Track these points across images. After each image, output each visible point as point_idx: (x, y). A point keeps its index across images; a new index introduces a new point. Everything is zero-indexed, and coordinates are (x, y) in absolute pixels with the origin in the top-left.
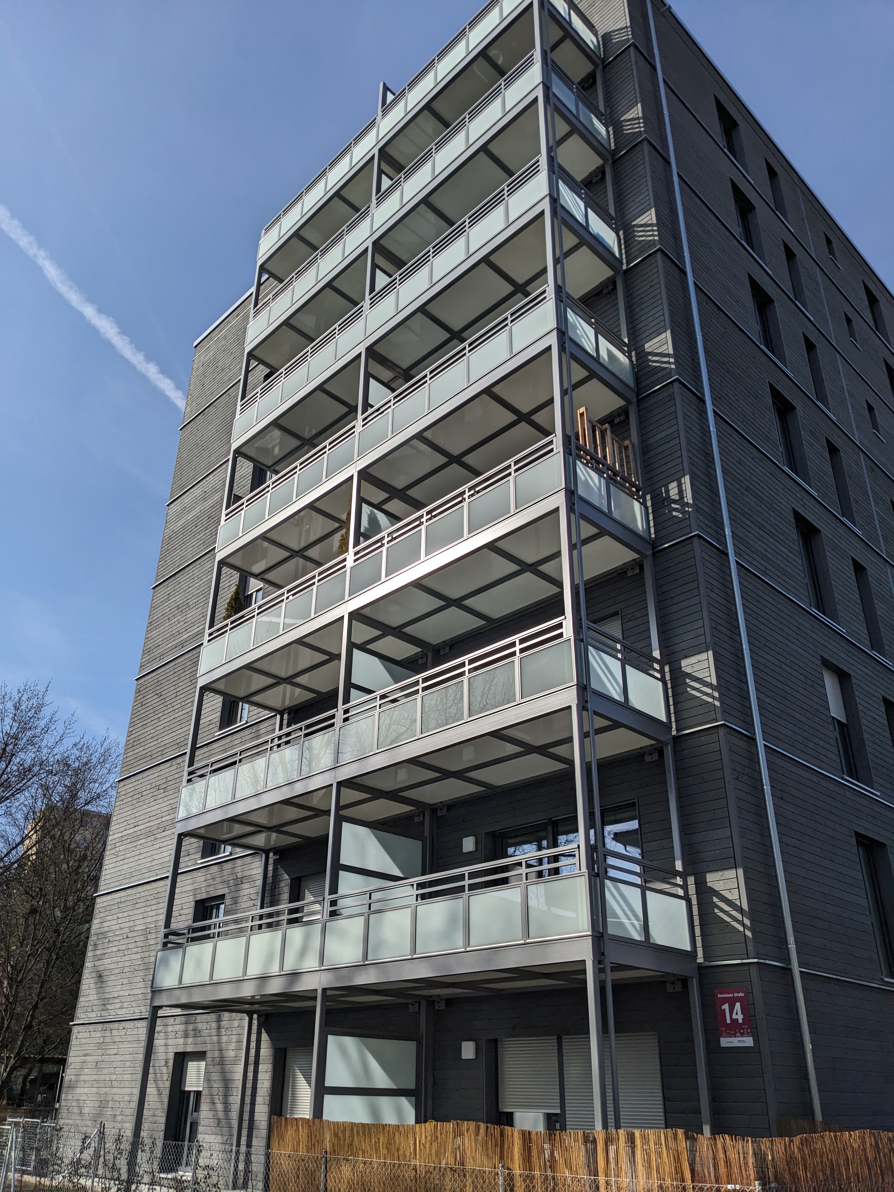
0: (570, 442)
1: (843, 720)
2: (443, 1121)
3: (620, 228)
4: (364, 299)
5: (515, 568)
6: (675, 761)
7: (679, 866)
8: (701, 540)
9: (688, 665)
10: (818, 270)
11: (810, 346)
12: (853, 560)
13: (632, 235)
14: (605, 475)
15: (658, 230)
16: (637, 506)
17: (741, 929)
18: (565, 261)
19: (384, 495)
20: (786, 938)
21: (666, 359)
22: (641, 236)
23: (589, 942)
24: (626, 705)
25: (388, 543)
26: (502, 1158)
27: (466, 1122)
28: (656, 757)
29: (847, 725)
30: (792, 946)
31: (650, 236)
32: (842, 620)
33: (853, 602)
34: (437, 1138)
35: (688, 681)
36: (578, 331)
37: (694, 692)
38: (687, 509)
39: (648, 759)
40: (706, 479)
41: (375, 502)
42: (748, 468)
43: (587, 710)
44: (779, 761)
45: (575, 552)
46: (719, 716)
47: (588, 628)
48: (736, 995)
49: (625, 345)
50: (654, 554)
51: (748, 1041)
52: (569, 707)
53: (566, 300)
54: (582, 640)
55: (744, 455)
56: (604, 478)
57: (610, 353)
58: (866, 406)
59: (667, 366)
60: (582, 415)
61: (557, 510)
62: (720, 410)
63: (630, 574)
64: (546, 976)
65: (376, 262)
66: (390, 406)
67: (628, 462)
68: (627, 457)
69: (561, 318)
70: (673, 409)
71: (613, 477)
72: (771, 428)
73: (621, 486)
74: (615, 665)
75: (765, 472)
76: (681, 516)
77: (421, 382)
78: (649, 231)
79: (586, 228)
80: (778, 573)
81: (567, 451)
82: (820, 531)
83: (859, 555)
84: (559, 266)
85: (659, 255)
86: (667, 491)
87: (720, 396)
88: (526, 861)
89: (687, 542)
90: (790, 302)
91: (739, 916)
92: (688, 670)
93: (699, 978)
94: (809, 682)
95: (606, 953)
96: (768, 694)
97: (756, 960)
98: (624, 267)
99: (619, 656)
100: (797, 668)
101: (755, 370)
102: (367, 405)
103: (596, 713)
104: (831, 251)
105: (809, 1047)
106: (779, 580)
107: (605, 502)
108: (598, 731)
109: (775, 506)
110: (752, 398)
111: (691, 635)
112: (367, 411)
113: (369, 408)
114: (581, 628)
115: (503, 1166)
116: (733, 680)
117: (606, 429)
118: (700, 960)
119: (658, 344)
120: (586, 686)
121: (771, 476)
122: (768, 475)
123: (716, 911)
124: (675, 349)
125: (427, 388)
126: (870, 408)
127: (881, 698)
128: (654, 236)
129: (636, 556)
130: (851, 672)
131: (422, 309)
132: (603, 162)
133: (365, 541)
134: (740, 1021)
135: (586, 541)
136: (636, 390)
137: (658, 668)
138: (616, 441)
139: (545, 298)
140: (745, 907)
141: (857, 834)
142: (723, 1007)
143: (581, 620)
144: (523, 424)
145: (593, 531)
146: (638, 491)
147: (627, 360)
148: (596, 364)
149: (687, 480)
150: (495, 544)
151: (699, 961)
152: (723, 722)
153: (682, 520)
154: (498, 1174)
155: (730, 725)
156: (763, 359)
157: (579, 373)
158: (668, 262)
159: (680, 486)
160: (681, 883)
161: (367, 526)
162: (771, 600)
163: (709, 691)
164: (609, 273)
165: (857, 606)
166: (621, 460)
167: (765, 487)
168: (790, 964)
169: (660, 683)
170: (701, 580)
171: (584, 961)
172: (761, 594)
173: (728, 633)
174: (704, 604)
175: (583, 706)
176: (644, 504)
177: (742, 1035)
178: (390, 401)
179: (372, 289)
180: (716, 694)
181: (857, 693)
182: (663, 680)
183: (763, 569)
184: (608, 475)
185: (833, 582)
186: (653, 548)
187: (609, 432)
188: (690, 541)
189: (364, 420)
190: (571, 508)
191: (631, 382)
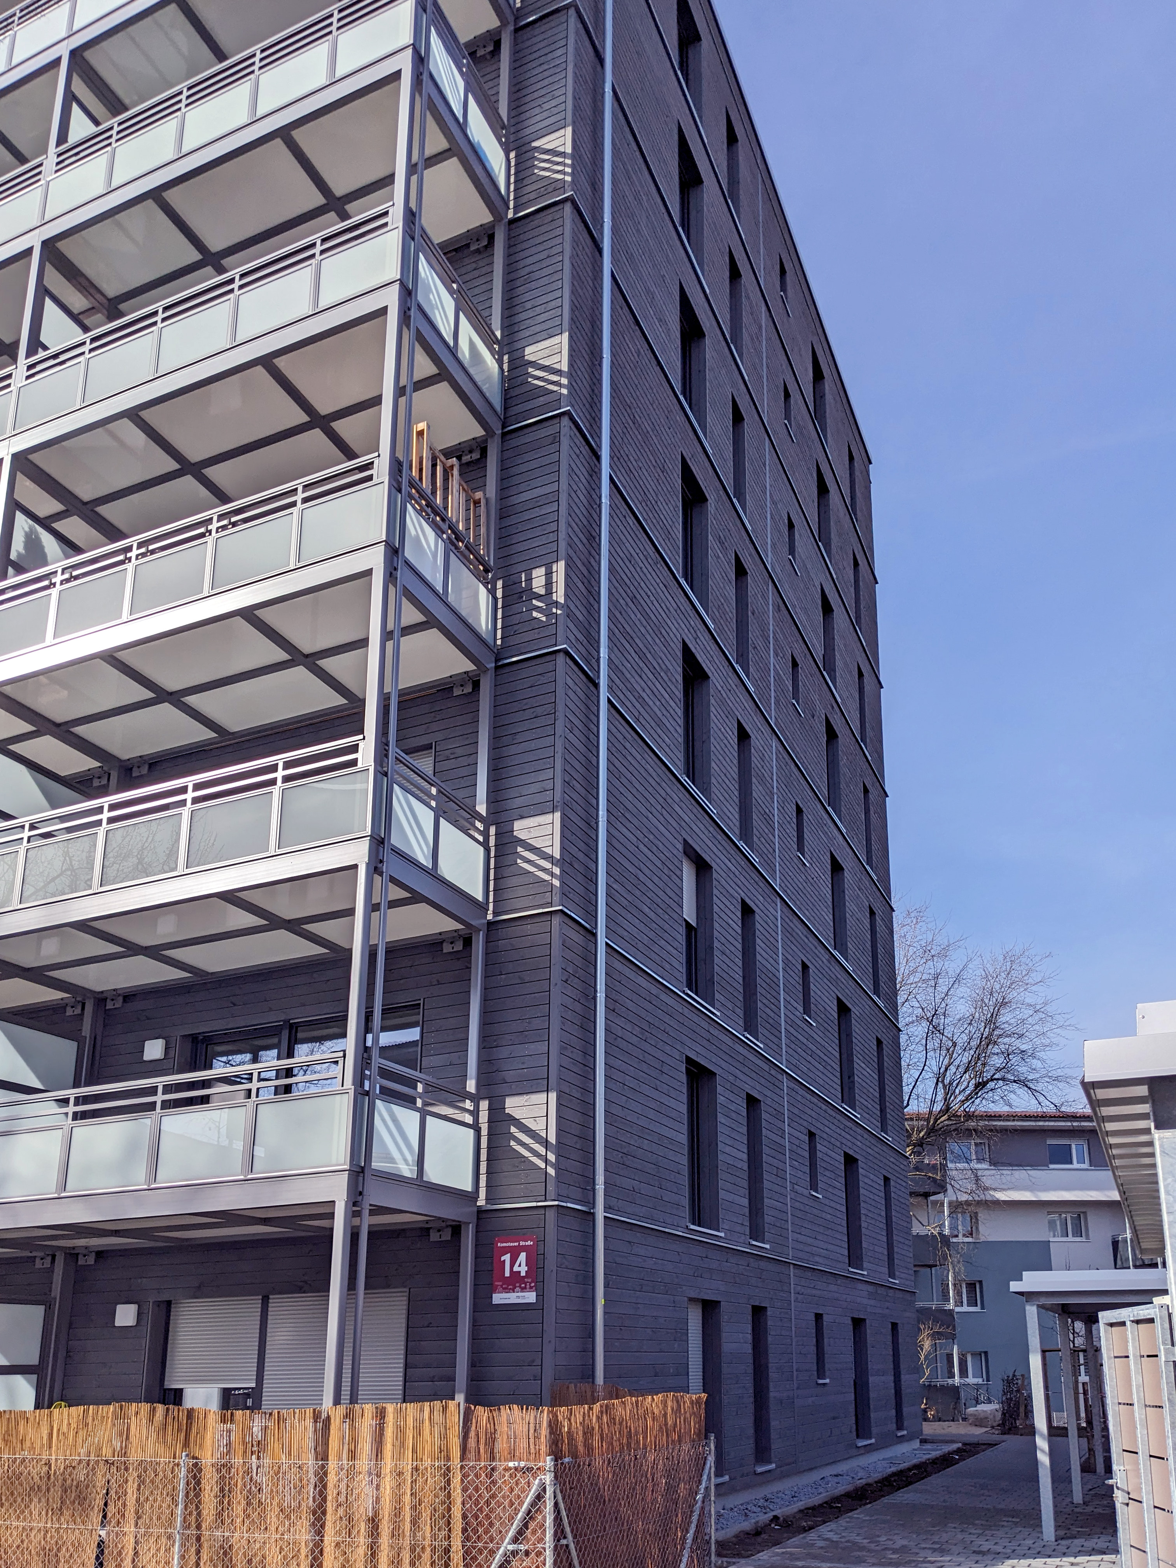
0: (400, 471)
1: (693, 923)
2: (98, 1404)
3: (512, 146)
4: (45, 152)
5: (282, 656)
6: (487, 954)
7: (471, 1086)
8: (568, 659)
9: (522, 828)
10: (764, 308)
11: (738, 418)
12: (739, 723)
13: (529, 164)
14: (445, 536)
15: (573, 166)
16: (483, 591)
17: (543, 1165)
18: (426, 172)
19: (56, 506)
20: (594, 1179)
21: (555, 378)
22: (544, 169)
23: (343, 1180)
24: (433, 873)
25: (62, 583)
26: (186, 1444)
27: (134, 1404)
28: (459, 946)
29: (695, 929)
30: (600, 1187)
31: (558, 172)
32: (715, 798)
33: (729, 777)
34: (87, 1425)
35: (519, 849)
36: (431, 297)
37: (526, 866)
38: (554, 610)
39: (447, 948)
40: (586, 572)
41: (42, 513)
42: (638, 569)
43: (381, 874)
44: (618, 965)
45: (390, 645)
46: (556, 899)
47: (396, 758)
48: (522, 1243)
49: (497, 342)
50: (497, 668)
51: (530, 1297)
52: (355, 867)
53: (418, 240)
54: (386, 774)
55: (638, 551)
56: (443, 540)
57: (472, 345)
58: (786, 521)
59: (555, 388)
60: (420, 433)
61: (369, 573)
62: (617, 476)
63: (457, 692)
64: (265, 1221)
65: (74, 88)
66: (83, 353)
67: (477, 526)
68: (477, 517)
69: (408, 264)
70: (555, 457)
71: (455, 541)
72: (674, 520)
73: (464, 558)
74: (426, 817)
75: (658, 580)
76: (544, 619)
77: (147, 321)
78: (558, 164)
79: (463, 127)
80: (653, 724)
81: (396, 485)
82: (709, 677)
83: (746, 718)
84: (414, 178)
85: (568, 207)
86: (529, 580)
87: (619, 455)
88: (259, 1073)
89: (548, 658)
90: (724, 343)
91: (542, 1150)
92: (522, 835)
93: (477, 1225)
94: (666, 871)
95: (365, 1193)
96: (617, 878)
97: (556, 1203)
98: (510, 215)
99: (433, 804)
100: (654, 849)
101: (667, 429)
102: (35, 344)
103: (393, 880)
104: (783, 288)
105: (600, 1302)
106: (652, 732)
107: (440, 576)
108: (393, 904)
109: (663, 631)
110: (658, 470)
111: (534, 788)
112: (36, 353)
113: (40, 350)
114: (387, 756)
115: (187, 1455)
116: (581, 856)
117: (452, 467)
118: (481, 1202)
119: (547, 351)
120: (383, 839)
121: (664, 589)
122: (661, 585)
123: (512, 1143)
124: (571, 365)
125: (156, 334)
126: (791, 526)
127: (740, 900)
128: (565, 173)
129: (470, 667)
130: (713, 864)
131: (156, 195)
132: (498, 24)
133: (16, 576)
134: (523, 1274)
135: (408, 630)
136: (502, 417)
137: (482, 829)
138: (464, 489)
139: (386, 224)
140: (552, 1139)
141: (689, 1060)
142: (503, 1258)
143: (387, 744)
144: (317, 433)
145: (419, 618)
146: (487, 571)
147: (497, 366)
148: (451, 358)
149: (560, 568)
150: (256, 612)
151: (479, 1204)
152: (560, 908)
153: (545, 626)
154: (178, 1465)
155: (569, 912)
156: (680, 418)
157: (424, 367)
158: (581, 226)
159: (549, 574)
160: (472, 1108)
161: (22, 550)
162: (639, 757)
163: (548, 865)
164: (486, 217)
165: (733, 782)
166: (468, 520)
167: (655, 602)
168: (594, 1208)
169: (482, 849)
170: (560, 714)
171: (334, 1202)
172: (628, 745)
173: (583, 792)
174: (559, 748)
175: (375, 868)
176: (492, 592)
177: (523, 1289)
178: (84, 343)
179: (62, 138)
180: (557, 871)
181: (715, 891)
182: (485, 845)
183: (637, 714)
184: (449, 538)
185: (713, 748)
186: (497, 661)
187: (456, 472)
188: (552, 657)
189: (30, 367)
190: (391, 574)
191: (497, 402)
